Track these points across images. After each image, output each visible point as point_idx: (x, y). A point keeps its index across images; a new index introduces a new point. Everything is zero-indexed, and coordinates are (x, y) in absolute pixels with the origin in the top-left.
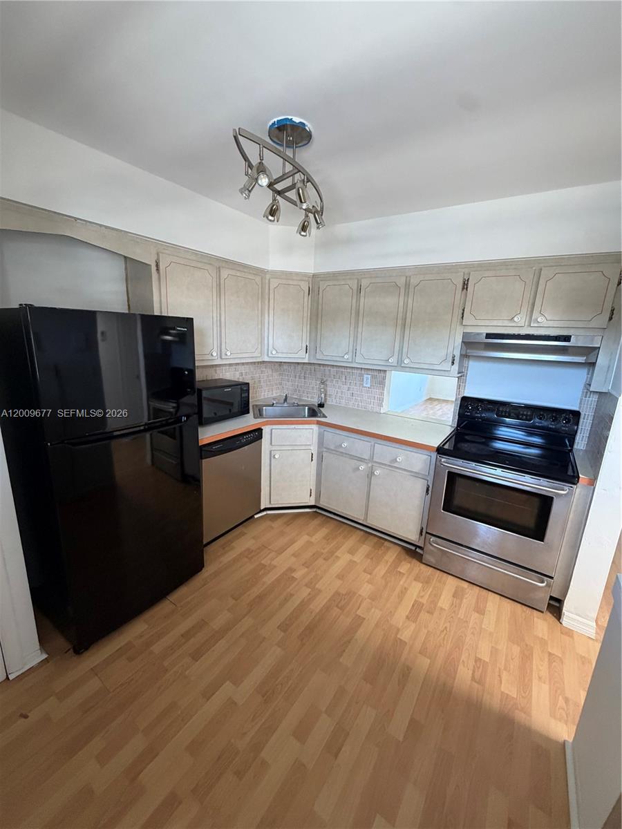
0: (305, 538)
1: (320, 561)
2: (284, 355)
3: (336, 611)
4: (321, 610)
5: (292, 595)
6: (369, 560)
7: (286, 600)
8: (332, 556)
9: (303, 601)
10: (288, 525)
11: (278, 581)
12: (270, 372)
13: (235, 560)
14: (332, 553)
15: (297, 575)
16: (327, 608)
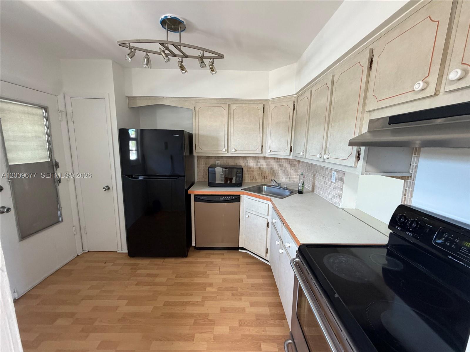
0: (244, 276)
1: (230, 293)
2: (276, 153)
3: (192, 321)
4: (187, 313)
5: (191, 295)
6: (255, 319)
7: (187, 295)
8: (239, 296)
9: (189, 302)
10: (247, 264)
11: (199, 284)
12: (288, 166)
13: (202, 263)
14: (242, 295)
15: (209, 289)
16: (191, 316)
